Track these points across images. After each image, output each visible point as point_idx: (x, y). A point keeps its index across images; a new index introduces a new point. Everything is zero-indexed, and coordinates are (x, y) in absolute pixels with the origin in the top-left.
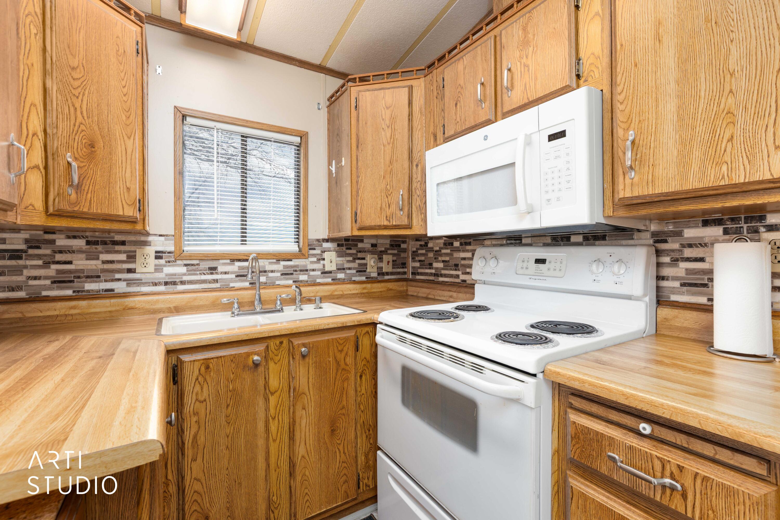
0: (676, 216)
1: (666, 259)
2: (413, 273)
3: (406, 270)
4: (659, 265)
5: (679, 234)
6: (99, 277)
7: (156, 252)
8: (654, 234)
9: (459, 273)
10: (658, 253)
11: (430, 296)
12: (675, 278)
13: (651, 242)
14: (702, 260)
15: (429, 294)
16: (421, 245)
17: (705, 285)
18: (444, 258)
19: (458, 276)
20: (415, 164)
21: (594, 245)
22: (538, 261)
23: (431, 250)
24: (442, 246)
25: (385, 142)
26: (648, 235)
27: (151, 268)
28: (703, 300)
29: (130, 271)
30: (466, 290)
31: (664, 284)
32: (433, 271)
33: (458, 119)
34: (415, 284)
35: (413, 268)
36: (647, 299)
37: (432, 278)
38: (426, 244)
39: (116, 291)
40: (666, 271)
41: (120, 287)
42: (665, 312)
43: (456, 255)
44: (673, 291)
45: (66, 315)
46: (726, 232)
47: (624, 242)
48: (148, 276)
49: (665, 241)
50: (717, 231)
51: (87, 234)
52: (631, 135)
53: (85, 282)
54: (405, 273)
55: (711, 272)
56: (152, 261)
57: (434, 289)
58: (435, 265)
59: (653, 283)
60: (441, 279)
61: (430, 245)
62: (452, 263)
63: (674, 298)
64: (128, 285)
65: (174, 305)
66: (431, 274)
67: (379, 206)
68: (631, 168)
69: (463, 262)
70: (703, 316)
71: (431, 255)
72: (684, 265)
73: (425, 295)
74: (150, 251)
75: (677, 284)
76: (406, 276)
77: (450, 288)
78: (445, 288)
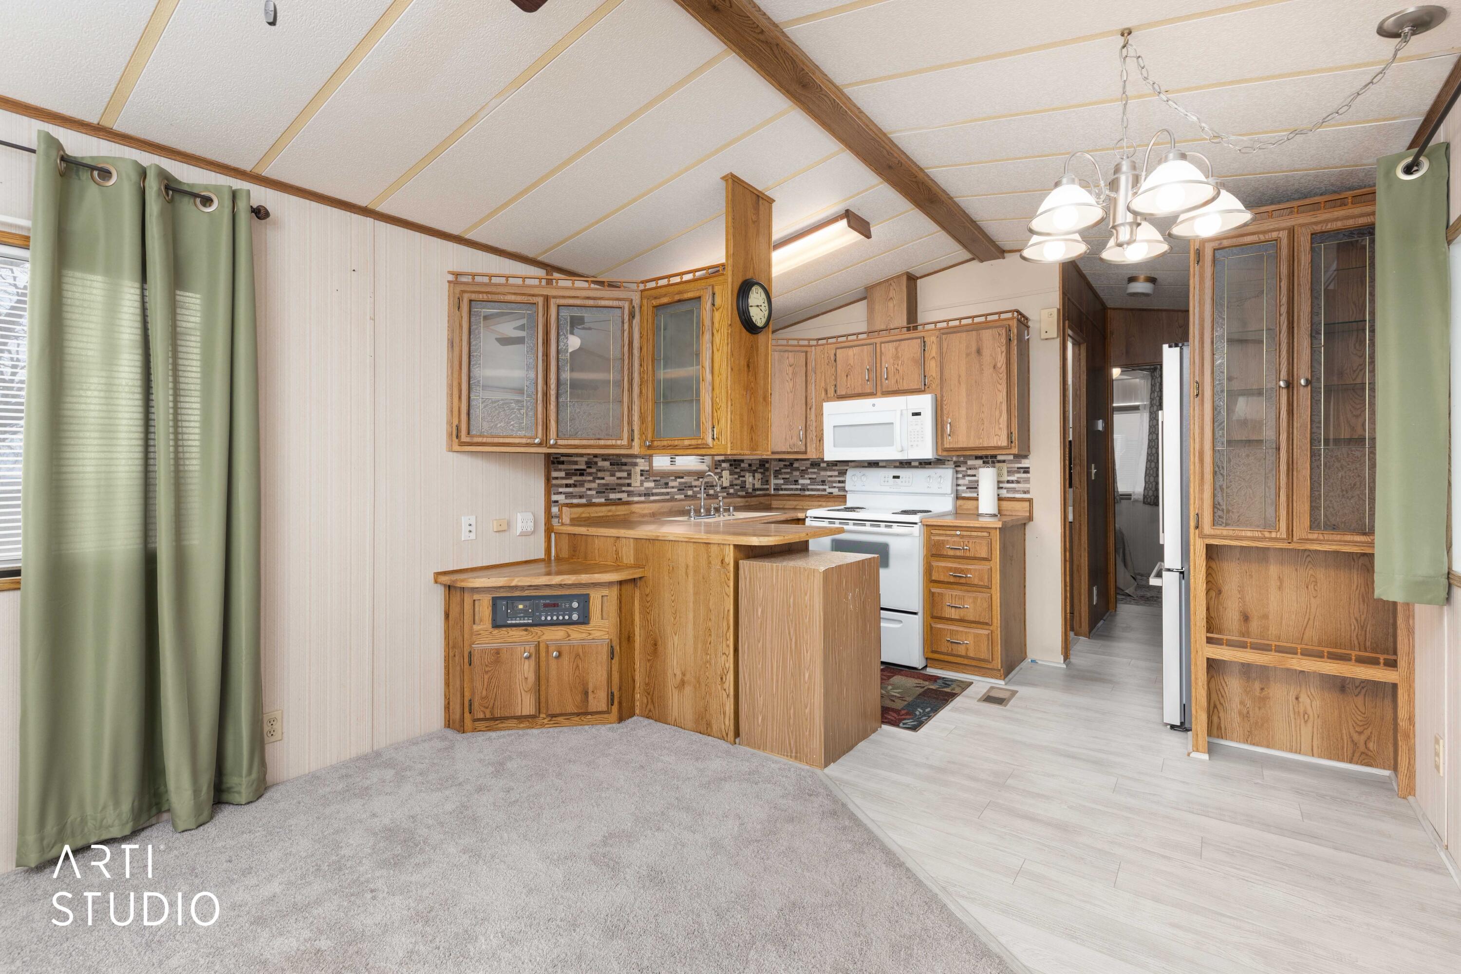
0: (964, 456)
1: (960, 476)
2: (774, 489)
3: (768, 487)
4: (957, 478)
5: (966, 463)
6: (615, 489)
7: (641, 471)
8: (955, 462)
9: (826, 487)
10: (957, 472)
11: (798, 507)
12: (964, 485)
13: (953, 466)
14: (975, 476)
15: (797, 505)
16: (785, 465)
17: (976, 488)
18: (810, 476)
19: (825, 490)
20: (808, 407)
21: (925, 468)
22: (894, 477)
23: (797, 469)
24: (809, 466)
25: (789, 391)
26: (952, 463)
27: (638, 484)
28: (975, 495)
29: (629, 485)
30: (833, 499)
31: (959, 488)
32: (799, 487)
33: (849, 386)
34: (777, 498)
35: (775, 484)
36: (952, 495)
37: (798, 492)
38: (791, 464)
39: (623, 500)
40: (960, 482)
41: (624, 496)
42: (960, 502)
43: (822, 473)
44: (963, 491)
45: (607, 516)
46: (984, 462)
47: (941, 466)
48: (637, 489)
49: (960, 466)
50: (980, 462)
51: (611, 457)
52: (950, 421)
53: (609, 493)
54: (767, 489)
55: (977, 481)
56: (639, 478)
57: (803, 501)
58: (801, 481)
59: (955, 488)
60: (807, 493)
61: (796, 465)
62: (819, 479)
63: (964, 495)
64: (628, 495)
65: (653, 511)
66: (797, 489)
67: (784, 437)
68: (949, 435)
69: (830, 479)
70: (974, 502)
71: (797, 473)
72: (968, 478)
73: (793, 507)
74: (638, 469)
75: (965, 488)
76: (768, 492)
77: (819, 499)
78: (814, 499)
